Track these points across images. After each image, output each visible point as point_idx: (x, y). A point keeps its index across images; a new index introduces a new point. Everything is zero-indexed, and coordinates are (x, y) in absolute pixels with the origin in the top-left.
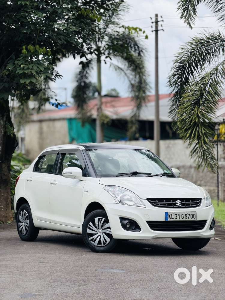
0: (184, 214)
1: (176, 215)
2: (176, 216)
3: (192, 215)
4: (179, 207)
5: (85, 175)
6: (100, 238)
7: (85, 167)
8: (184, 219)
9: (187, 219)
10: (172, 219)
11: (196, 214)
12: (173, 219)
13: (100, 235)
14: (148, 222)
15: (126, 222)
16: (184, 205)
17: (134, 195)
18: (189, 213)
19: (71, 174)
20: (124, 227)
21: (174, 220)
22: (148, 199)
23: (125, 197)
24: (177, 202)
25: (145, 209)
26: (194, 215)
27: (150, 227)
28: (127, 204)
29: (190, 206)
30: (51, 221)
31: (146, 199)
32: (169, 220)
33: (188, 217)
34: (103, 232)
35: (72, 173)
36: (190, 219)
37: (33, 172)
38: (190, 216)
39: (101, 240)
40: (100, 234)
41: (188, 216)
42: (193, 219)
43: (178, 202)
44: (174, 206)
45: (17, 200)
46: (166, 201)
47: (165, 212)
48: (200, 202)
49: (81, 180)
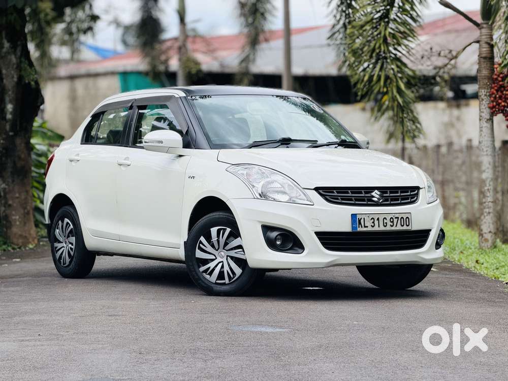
0: (388, 219)
1: (373, 220)
2: (373, 222)
3: (402, 219)
4: (377, 204)
5: (187, 145)
6: (223, 267)
7: (188, 130)
8: (388, 228)
9: (394, 228)
10: (365, 227)
11: (410, 218)
12: (367, 227)
13: (222, 262)
14: (317, 234)
15: (274, 234)
16: (387, 200)
17: (288, 182)
18: (397, 216)
19: (160, 145)
20: (271, 244)
21: (370, 229)
22: (317, 189)
23: (272, 186)
24: (373, 194)
25: (312, 208)
26: (407, 220)
27: (323, 244)
28: (274, 200)
29: (399, 202)
30: (120, 238)
31: (314, 189)
32: (360, 229)
33: (395, 224)
34: (227, 256)
35: (162, 142)
36: (399, 228)
37: (81, 144)
38: (399, 221)
39: (223, 272)
40: (221, 260)
41: (395, 220)
42: (405, 228)
43: (376, 194)
44: (369, 203)
45: (50, 200)
46: (352, 193)
47: (352, 214)
48: (417, 194)
49: (180, 156)
